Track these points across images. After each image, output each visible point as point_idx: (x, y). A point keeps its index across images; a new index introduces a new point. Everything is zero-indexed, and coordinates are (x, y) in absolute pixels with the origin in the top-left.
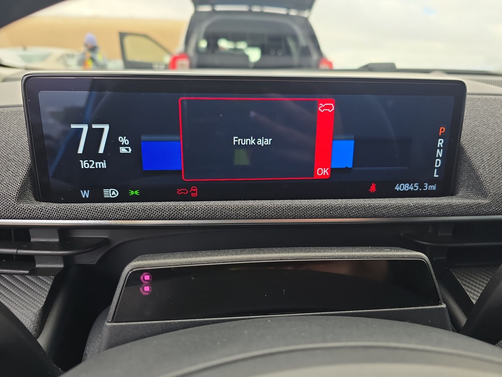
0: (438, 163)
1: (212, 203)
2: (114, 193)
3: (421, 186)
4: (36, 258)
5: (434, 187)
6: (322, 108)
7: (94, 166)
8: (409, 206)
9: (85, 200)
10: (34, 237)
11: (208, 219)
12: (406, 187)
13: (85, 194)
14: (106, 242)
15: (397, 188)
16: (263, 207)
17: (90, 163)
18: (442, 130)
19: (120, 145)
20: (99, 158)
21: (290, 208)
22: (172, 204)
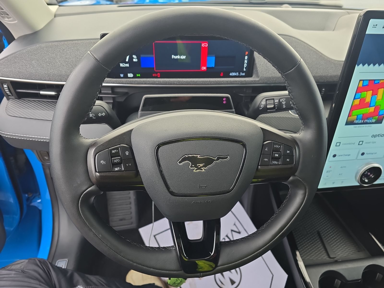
0: (245, 65)
1: (165, 79)
2: (131, 75)
3: (239, 74)
4: (103, 97)
5: (244, 74)
6: (203, 45)
7: (125, 65)
8: (231, 81)
9: (122, 78)
10: (103, 91)
11: (164, 84)
12: (234, 74)
13: (122, 75)
14: (127, 93)
15: (231, 74)
16: (183, 81)
17: (123, 65)
18: (247, 53)
19: (133, 58)
20: (126, 63)
21: (191, 81)
22: (152, 79)
